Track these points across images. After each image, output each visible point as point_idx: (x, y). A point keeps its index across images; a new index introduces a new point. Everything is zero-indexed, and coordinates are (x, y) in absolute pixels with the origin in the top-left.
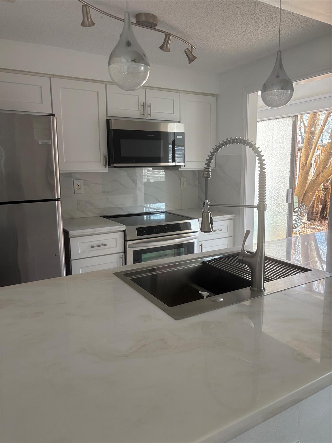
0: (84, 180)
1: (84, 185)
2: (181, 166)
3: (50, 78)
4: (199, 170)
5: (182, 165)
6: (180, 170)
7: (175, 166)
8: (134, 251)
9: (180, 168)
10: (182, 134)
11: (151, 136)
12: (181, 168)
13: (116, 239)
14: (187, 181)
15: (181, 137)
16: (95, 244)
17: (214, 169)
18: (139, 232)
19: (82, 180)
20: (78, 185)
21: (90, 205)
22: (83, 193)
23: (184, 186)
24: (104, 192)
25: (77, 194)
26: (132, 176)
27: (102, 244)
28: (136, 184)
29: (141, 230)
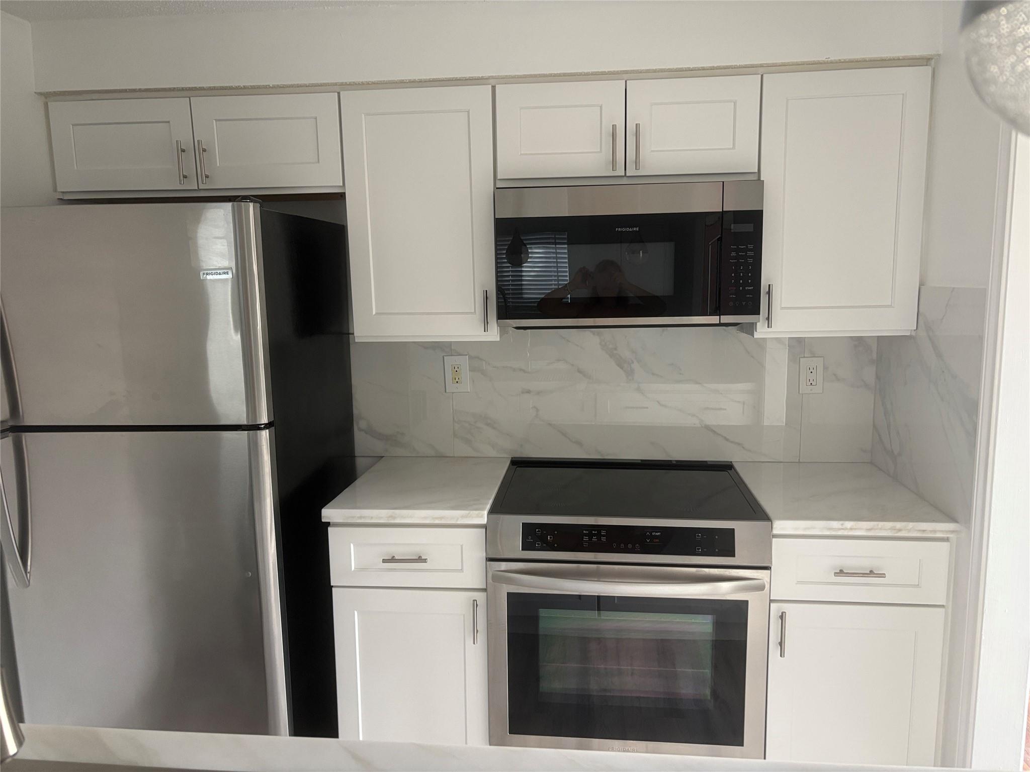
0: (471, 358)
1: (472, 370)
3: (339, 93)
4: (879, 338)
6: (756, 335)
8: (510, 595)
9: (756, 331)
11: (628, 229)
12: (758, 329)
13: (462, 546)
14: (825, 368)
15: (747, 227)
16: (399, 552)
17: (913, 334)
18: (531, 539)
19: (467, 356)
20: (456, 369)
21: (488, 425)
22: (469, 391)
23: (811, 384)
24: (529, 392)
25: (453, 393)
26: (616, 349)
27: (420, 557)
28: (630, 373)
29: (537, 530)
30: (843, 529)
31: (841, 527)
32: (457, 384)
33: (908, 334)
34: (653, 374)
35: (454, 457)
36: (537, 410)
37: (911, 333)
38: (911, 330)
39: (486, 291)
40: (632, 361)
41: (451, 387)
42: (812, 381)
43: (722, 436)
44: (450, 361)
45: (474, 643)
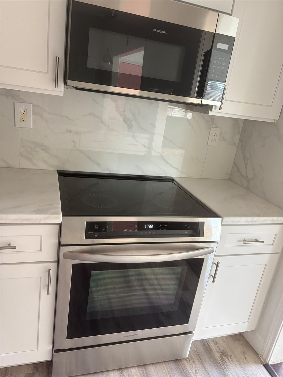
0: (34, 106)
1: (34, 113)
2: (214, 107)
4: (245, 120)
5: (216, 106)
6: (210, 113)
7: (201, 105)
8: (74, 266)
9: (211, 111)
10: (230, 40)
12: (213, 110)
13: (41, 236)
14: (221, 134)
15: (225, 47)
17: (275, 122)
18: (91, 232)
19: (31, 104)
20: (23, 112)
21: (43, 150)
22: (32, 127)
23: (213, 141)
24: (70, 131)
25: (20, 128)
26: (124, 111)
27: (9, 244)
28: (130, 127)
29: (96, 226)
30: (253, 221)
31: (252, 220)
32: (24, 122)
33: (273, 122)
34: (142, 129)
35: (20, 168)
36: (75, 143)
37: (274, 121)
38: (275, 120)
39: (58, 57)
40: (132, 120)
41: (19, 123)
42: (214, 140)
43: (170, 164)
44: (19, 106)
45: (48, 294)
